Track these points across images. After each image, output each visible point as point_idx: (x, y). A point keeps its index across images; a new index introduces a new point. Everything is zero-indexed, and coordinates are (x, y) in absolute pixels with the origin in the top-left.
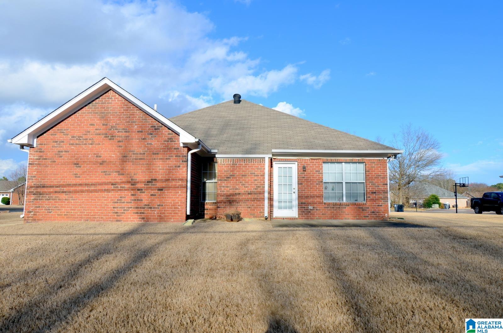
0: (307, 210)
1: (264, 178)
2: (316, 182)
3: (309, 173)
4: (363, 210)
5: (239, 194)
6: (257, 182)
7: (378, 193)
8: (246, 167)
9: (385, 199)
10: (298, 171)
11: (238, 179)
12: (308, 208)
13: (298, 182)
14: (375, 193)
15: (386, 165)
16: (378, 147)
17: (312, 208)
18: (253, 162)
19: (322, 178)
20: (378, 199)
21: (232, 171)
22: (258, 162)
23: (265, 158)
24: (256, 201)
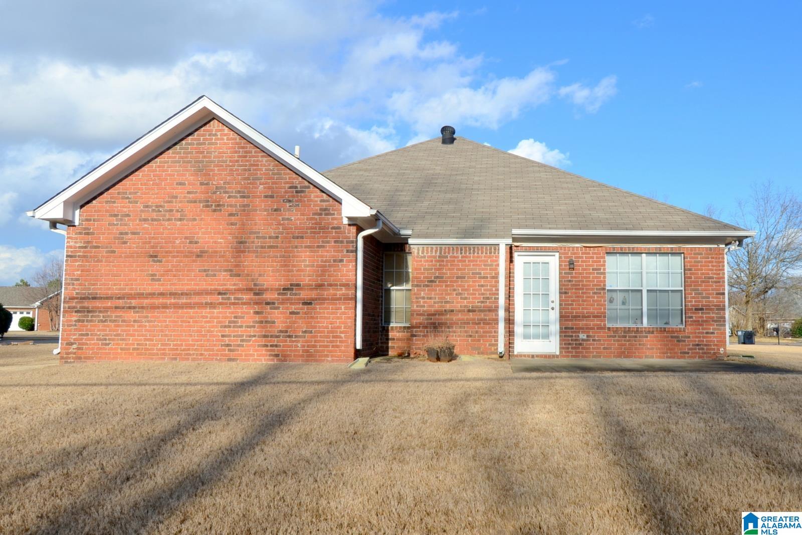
0: (576, 340)
1: (498, 282)
2: (593, 289)
3: (580, 274)
4: (678, 341)
5: (452, 311)
6: (485, 290)
7: (706, 309)
8: (465, 261)
9: (720, 321)
10: (560, 269)
11: (449, 283)
12: (578, 336)
13: (560, 289)
14: (701, 309)
15: (723, 258)
16: (708, 225)
17: (585, 337)
18: (478, 253)
19: (605, 281)
20: (706, 321)
21: (439, 269)
22: (486, 253)
23: (499, 245)
24: (482, 325)
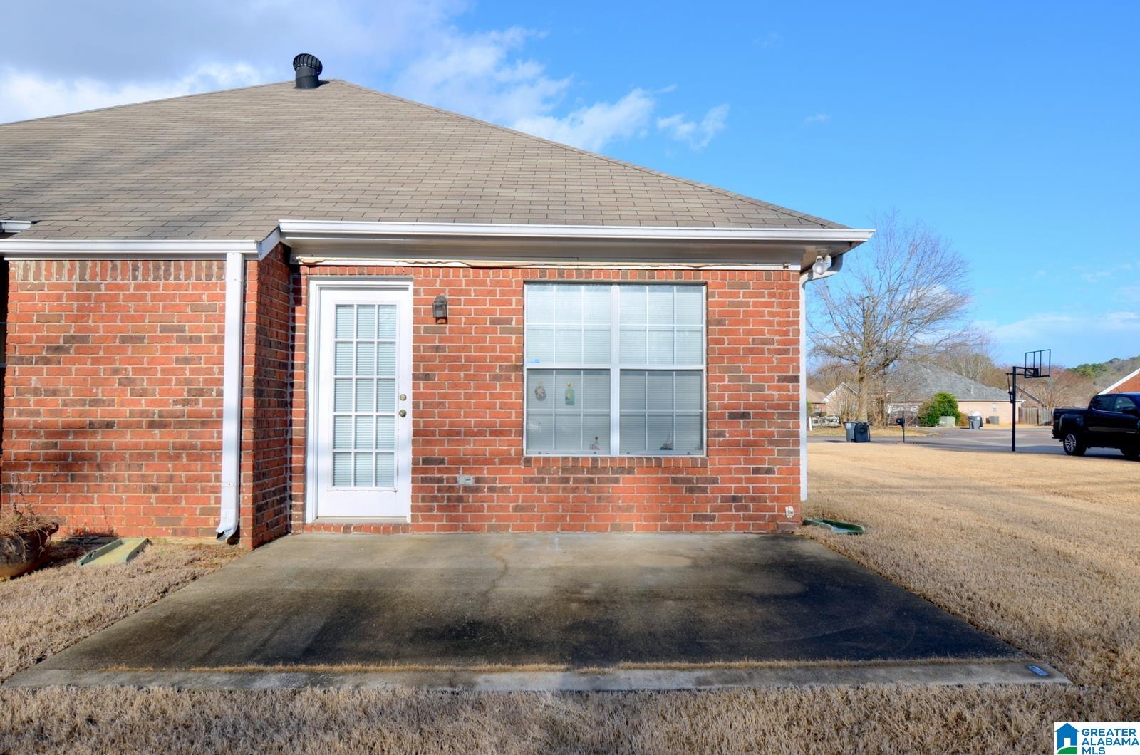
0: (450, 489)
1: (221, 350)
2: (491, 368)
3: (463, 331)
4: (691, 490)
5: (109, 425)
6: (193, 372)
7: (756, 415)
8: (143, 298)
9: (787, 443)
10: (416, 321)
11: (101, 354)
12: (456, 481)
13: (416, 367)
14: (744, 415)
15: (797, 296)
16: (762, 216)
17: (471, 483)
18: (177, 278)
19: (521, 349)
20: (755, 443)
21: (77, 319)
22: (198, 278)
23: (224, 255)
24: (184, 461)
